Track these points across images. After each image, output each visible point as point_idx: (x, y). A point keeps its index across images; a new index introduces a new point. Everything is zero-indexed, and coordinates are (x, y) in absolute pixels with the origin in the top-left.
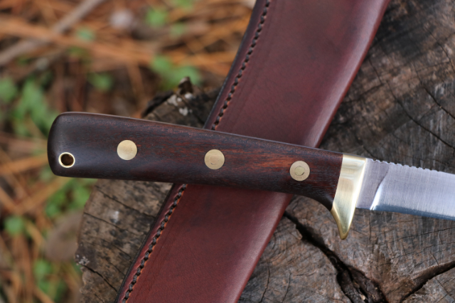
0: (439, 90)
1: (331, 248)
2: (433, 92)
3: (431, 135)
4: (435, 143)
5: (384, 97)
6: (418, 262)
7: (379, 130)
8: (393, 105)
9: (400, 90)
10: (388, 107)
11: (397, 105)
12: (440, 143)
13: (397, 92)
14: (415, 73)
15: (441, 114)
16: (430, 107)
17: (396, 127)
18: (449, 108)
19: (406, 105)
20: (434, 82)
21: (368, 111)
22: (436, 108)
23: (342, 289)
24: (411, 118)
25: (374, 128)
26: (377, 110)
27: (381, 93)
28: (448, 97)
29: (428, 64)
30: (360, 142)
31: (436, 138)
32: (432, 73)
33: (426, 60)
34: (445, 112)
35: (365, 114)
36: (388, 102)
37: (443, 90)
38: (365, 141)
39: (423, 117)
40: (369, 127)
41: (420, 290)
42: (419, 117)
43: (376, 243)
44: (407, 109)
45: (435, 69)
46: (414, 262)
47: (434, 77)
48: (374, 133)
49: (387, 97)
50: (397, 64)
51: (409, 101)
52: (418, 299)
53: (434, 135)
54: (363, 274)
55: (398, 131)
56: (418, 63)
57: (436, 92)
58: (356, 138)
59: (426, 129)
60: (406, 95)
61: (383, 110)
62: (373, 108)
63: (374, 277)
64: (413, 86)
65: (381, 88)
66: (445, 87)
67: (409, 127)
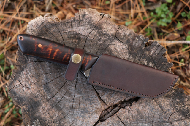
0: (49, 97)
1: (95, 124)
4: (64, 98)
5: (52, 111)
6: (97, 101)
7: (61, 112)
8: (54, 109)
9: (49, 107)
10: (54, 110)
11: (54, 107)
12: (64, 96)
13: (50, 108)
14: (44, 103)
15: (56, 96)
16: (54, 99)
17: (60, 107)
18: (54, 94)
19: (54, 105)
20: (47, 98)
21: (56, 115)
22: (54, 97)
23: (105, 120)
24: (58, 104)
25: (60, 113)
26: (55, 113)
28: (51, 94)
29: (41, 100)
30: (65, 117)
32: (44, 99)
33: (40, 100)
35: (56, 116)
36: (53, 110)
37: (49, 96)
38: (64, 116)
39: (57, 101)
40: (60, 115)
41: (104, 101)
42: (57, 102)
43: (93, 112)
44: (55, 105)
45: (43, 98)
46: (97, 102)
47: (45, 98)
48: (62, 114)
49: (52, 110)
50: (41, 108)
51: (53, 105)
52: (107, 101)
54: (100, 115)
55: (61, 107)
56: (41, 102)
58: (64, 118)
59: (61, 100)
60: (51, 105)
61: (55, 111)
62: (55, 114)
63: (101, 112)
64: (48, 103)
65: (49, 112)
66: (48, 95)
67: (60, 104)
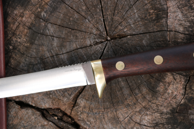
0: (44, 15)
1: (34, 105)
2: (42, 17)
3: (50, 37)
4: (53, 40)
5: (23, 29)
6: (70, 93)
7: (28, 44)
8: (28, 30)
9: (28, 22)
10: (27, 33)
11: (30, 30)
12: (55, 38)
13: (27, 24)
14: (31, 12)
15: (49, 26)
16: (44, 24)
17: (35, 40)
18: (52, 21)
19: (33, 28)
20: (41, 12)
21: (20, 38)
22: (46, 24)
23: (47, 119)
24: (39, 33)
25: (26, 45)
26: (23, 36)
27: (21, 28)
28: (49, 16)
29: (34, 5)
30: (23, 54)
31: (53, 37)
32: (37, 9)
33: (32, 4)
34: (51, 24)
35: (19, 40)
36: (26, 30)
37: (45, 14)
38: (25, 52)
39: (43, 30)
40: (24, 45)
41: (76, 104)
42: (42, 31)
43: (51, 94)
44: (35, 30)
45: (38, 6)
46: (68, 94)
47: (39, 10)
48: (27, 47)
49: (25, 29)
50: (21, 11)
51: (34, 26)
52: (77, 108)
53: (51, 36)
54: (51, 108)
55: (36, 42)
56: (30, 6)
57: (43, 17)
58: (21, 53)
59: (47, 35)
60: (32, 24)
61: (25, 35)
62: (21, 36)
63: (56, 107)
64: (33, 18)
65: (20, 26)
66: (45, 12)
67: (39, 38)
